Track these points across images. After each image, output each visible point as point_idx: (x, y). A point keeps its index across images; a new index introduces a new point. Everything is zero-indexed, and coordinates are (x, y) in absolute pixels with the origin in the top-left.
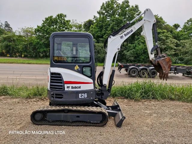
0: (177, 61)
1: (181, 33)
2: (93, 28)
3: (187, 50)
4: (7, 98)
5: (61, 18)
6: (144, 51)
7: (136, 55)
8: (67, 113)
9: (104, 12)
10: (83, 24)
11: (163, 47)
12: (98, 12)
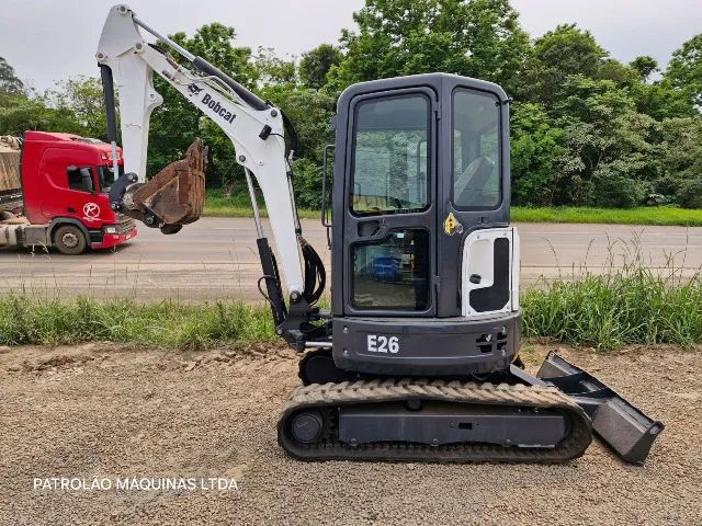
0: (651, 196)
1: (662, 92)
2: (337, 76)
3: (685, 155)
4: (108, 351)
5: (216, 40)
6: (532, 159)
8: (419, 410)
9: (379, 15)
10: (297, 64)
11: (604, 142)
12: (355, 16)
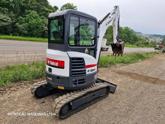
6: (36, 26)
7: (28, 29)
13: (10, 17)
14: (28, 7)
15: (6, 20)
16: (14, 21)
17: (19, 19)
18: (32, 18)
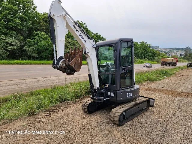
7: (38, 52)
13: (18, 40)
14: (36, 28)
15: (14, 44)
16: (22, 44)
17: (27, 42)
18: (41, 40)
